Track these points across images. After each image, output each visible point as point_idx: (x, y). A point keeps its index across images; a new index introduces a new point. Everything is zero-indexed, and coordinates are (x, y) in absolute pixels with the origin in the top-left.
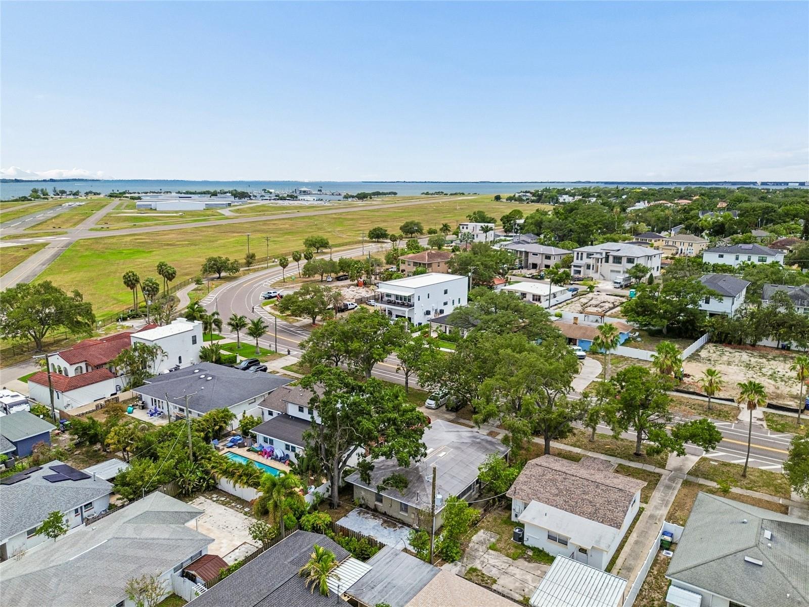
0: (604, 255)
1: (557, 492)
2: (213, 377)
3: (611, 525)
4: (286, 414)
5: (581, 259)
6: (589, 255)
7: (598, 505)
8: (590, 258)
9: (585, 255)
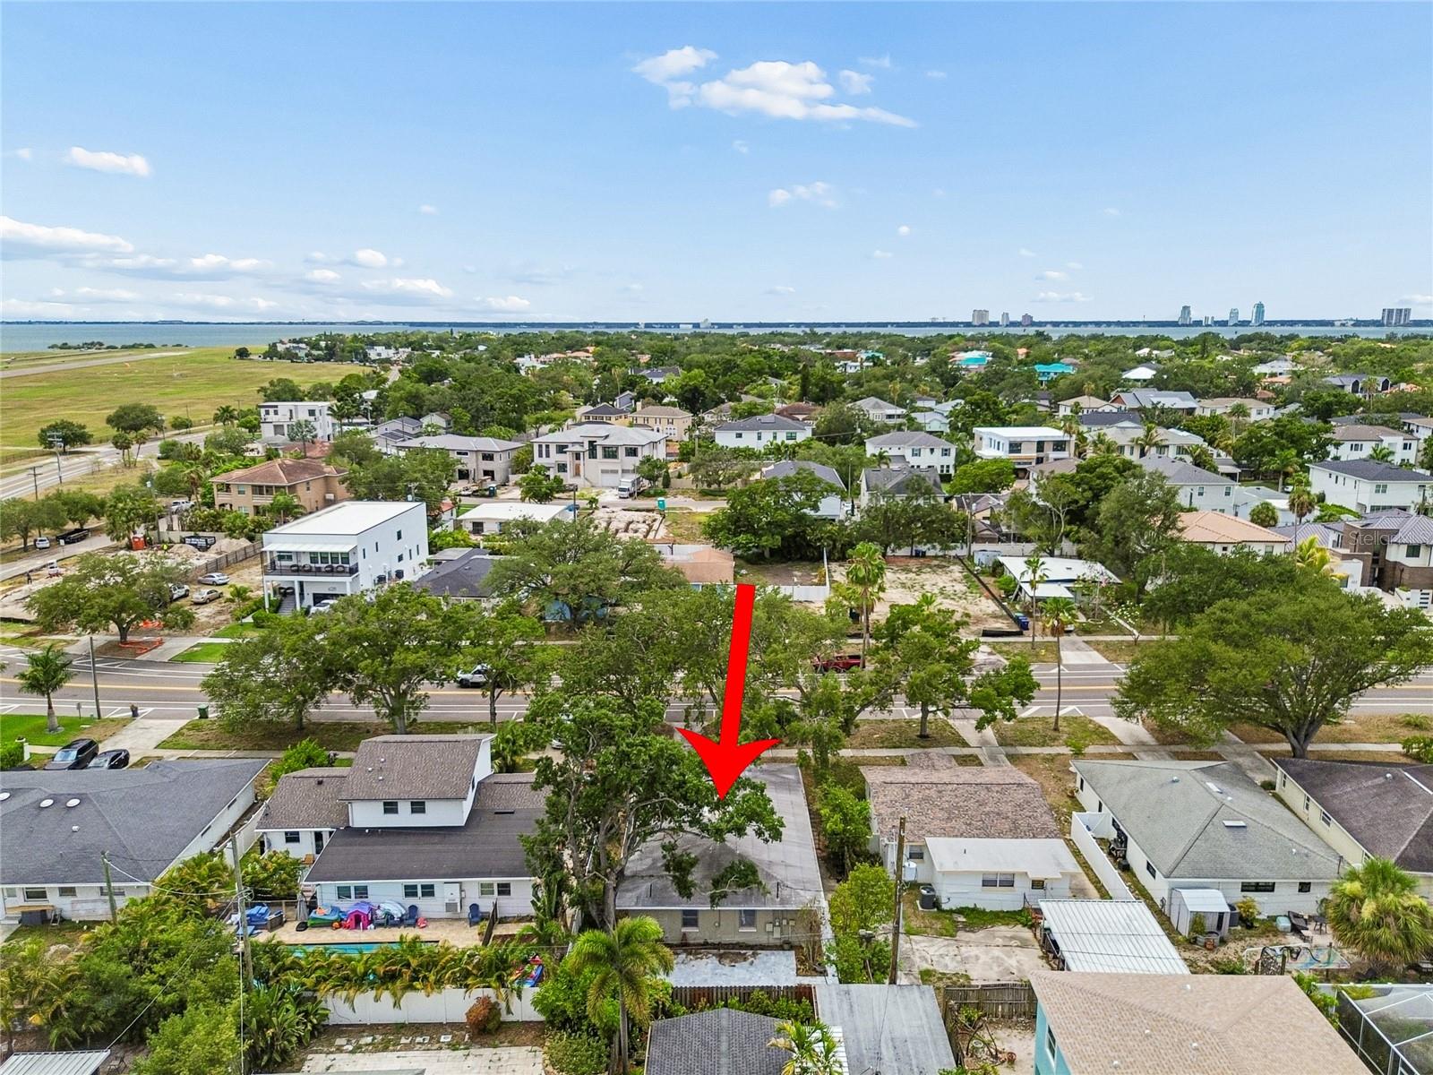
0: (586, 446)
1: (946, 815)
2: (83, 798)
3: (1047, 837)
4: (348, 827)
5: (548, 456)
6: (561, 449)
7: (1010, 814)
8: (565, 452)
9: (553, 449)
